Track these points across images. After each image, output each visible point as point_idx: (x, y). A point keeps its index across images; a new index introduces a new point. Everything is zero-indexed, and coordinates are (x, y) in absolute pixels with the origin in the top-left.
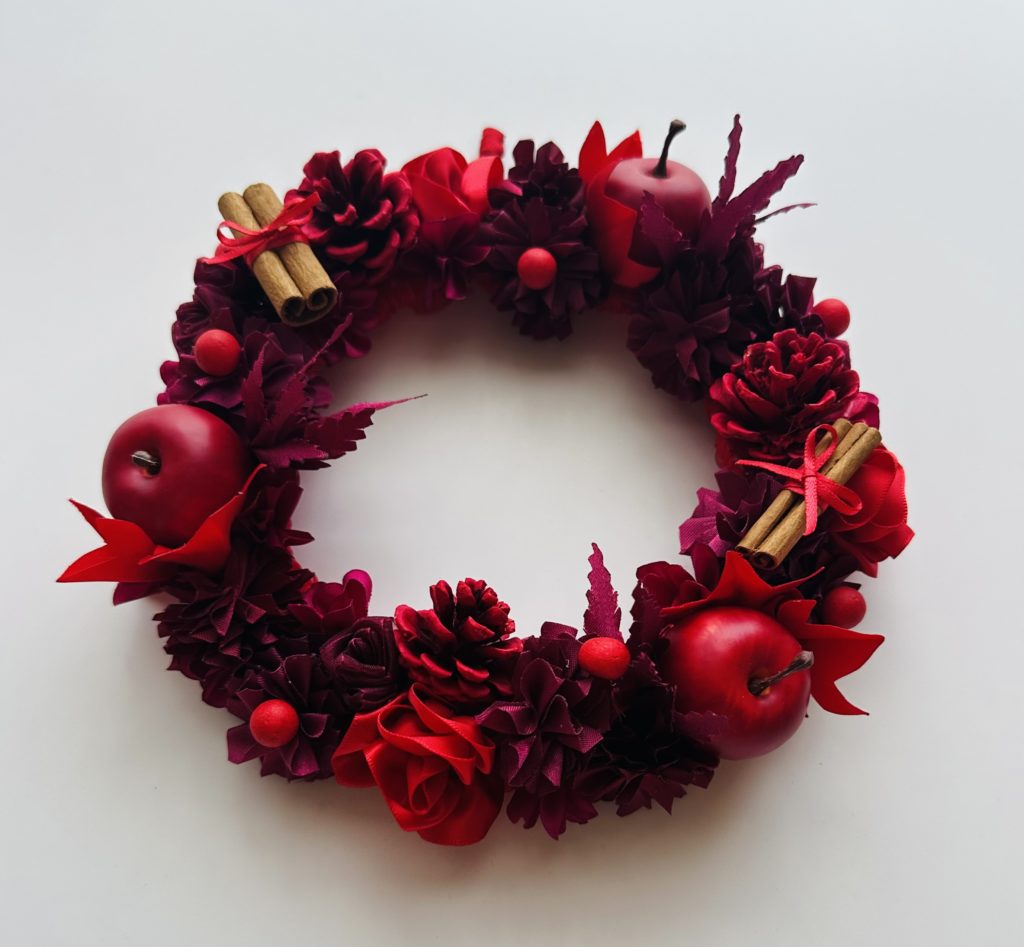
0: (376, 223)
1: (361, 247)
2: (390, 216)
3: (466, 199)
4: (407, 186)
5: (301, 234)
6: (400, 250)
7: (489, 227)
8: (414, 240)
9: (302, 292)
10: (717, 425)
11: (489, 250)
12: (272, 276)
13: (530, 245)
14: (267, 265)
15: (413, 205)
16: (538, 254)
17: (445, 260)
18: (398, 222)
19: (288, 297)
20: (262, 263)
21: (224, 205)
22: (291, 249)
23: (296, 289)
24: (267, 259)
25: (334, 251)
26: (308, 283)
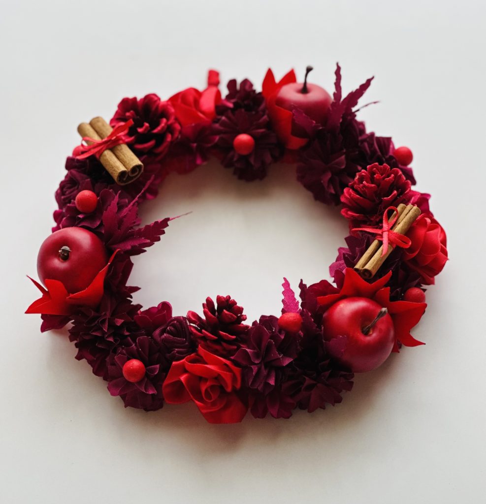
0: (160, 131)
1: (152, 143)
2: (166, 127)
3: (203, 113)
4: (173, 110)
5: (122, 139)
6: (171, 142)
7: (217, 125)
8: (178, 137)
9: (126, 168)
10: (343, 214)
11: (217, 138)
12: (111, 162)
13: (240, 133)
14: (108, 156)
15: (176, 119)
16: (244, 137)
17: (195, 145)
18: (169, 129)
19: (119, 171)
20: (105, 156)
21: (80, 130)
22: (119, 148)
23: (124, 167)
24: (108, 154)
25: (139, 146)
26: (129, 164)
